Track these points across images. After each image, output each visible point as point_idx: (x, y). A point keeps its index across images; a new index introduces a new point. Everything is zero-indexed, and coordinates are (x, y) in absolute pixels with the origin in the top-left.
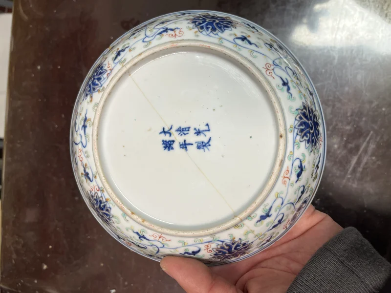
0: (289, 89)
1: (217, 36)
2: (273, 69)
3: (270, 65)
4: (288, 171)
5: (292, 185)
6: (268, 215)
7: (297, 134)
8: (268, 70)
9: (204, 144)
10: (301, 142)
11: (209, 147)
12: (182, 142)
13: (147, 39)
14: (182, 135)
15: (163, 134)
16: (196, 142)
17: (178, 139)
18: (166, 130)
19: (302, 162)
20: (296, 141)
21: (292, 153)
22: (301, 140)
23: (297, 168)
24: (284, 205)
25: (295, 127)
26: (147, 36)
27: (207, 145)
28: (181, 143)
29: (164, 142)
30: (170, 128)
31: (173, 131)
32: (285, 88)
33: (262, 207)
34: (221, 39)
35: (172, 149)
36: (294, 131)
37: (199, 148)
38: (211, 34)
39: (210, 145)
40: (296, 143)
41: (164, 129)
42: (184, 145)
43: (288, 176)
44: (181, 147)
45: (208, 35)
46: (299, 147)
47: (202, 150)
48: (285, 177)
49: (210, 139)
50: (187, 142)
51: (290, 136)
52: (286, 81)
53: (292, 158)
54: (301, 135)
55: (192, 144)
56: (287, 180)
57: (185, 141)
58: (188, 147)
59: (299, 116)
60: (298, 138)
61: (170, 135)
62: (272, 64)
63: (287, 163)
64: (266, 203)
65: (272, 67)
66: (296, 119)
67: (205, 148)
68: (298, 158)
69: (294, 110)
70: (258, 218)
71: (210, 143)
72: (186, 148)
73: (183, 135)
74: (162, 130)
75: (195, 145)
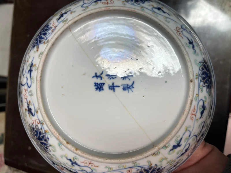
0: (193, 47)
1: (139, 5)
2: (182, 32)
3: (180, 28)
4: (195, 109)
5: (197, 120)
6: (179, 145)
7: (201, 81)
8: (178, 31)
9: (128, 86)
10: (203, 87)
11: (132, 89)
12: (111, 84)
13: (85, 5)
14: (111, 79)
15: (95, 78)
16: (122, 85)
17: (108, 82)
18: (98, 74)
19: (205, 103)
20: (200, 86)
21: (198, 95)
22: (204, 85)
23: (201, 107)
24: (190, 137)
25: (199, 76)
26: (84, 3)
27: (131, 87)
28: (110, 86)
29: (96, 84)
30: (101, 73)
31: (103, 76)
32: (191, 46)
33: (175, 138)
34: (142, 7)
35: (103, 90)
36: (199, 78)
37: (124, 89)
38: (135, 4)
39: (133, 88)
40: (200, 88)
41: (96, 73)
42: (113, 87)
43: (194, 113)
44: (110, 89)
45: (133, 4)
46: (202, 91)
47: (127, 91)
48: (192, 114)
49: (133, 83)
50: (115, 85)
51: (196, 82)
52: (191, 41)
53: (197, 99)
54: (203, 82)
55: (119, 86)
56: (194, 116)
57: (113, 84)
58: (116, 89)
59: (201, 67)
60: (202, 83)
61: (101, 78)
62: (181, 28)
63: (195, 103)
64: (178, 135)
65: (181, 30)
66: (200, 70)
67: (130, 90)
68: (202, 100)
69: (198, 62)
70: (171, 147)
71: (134, 86)
72: (114, 89)
73: (112, 79)
74: (94, 75)
75: (121, 87)
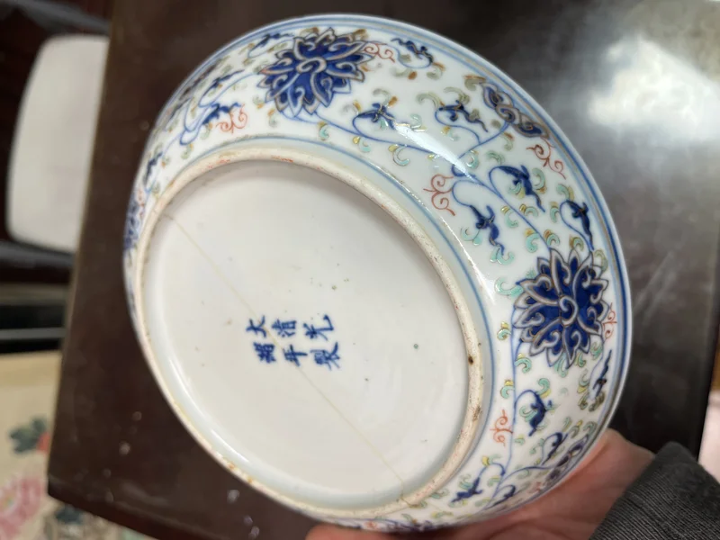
0: (495, 233)
1: (314, 119)
2: (452, 190)
3: (444, 178)
4: (505, 418)
5: (521, 441)
6: (473, 491)
7: (521, 341)
8: (438, 193)
9: (327, 355)
10: (532, 355)
11: (337, 361)
12: (287, 348)
13: (187, 137)
14: (283, 336)
15: (252, 332)
16: (312, 351)
17: (280, 343)
18: (256, 324)
19: (541, 397)
20: (520, 355)
21: (512, 383)
22: (534, 351)
23: (529, 409)
24: (505, 475)
25: (514, 327)
26: (186, 130)
27: (333, 357)
28: (286, 351)
29: (258, 347)
30: (260, 320)
31: (267, 326)
32: (485, 234)
34: (324, 124)
35: (273, 360)
36: (512, 335)
37: (319, 361)
38: (303, 115)
39: (338, 358)
41: (251, 322)
42: (292, 356)
43: (507, 426)
44: (287, 359)
45: (296, 117)
46: (527, 368)
47: (324, 367)
48: (498, 430)
49: (336, 347)
50: (297, 349)
53: (511, 393)
54: (531, 342)
55: (305, 354)
56: (507, 435)
57: (291, 347)
58: (300, 359)
59: (525, 296)
60: (525, 348)
61: (265, 334)
63: (502, 405)
64: (465, 472)
65: (449, 184)
66: (515, 307)
67: (330, 362)
68: (529, 391)
69: (510, 284)
71: (339, 353)
72: (296, 360)
73: (286, 336)
74: (248, 325)
75: (311, 357)
